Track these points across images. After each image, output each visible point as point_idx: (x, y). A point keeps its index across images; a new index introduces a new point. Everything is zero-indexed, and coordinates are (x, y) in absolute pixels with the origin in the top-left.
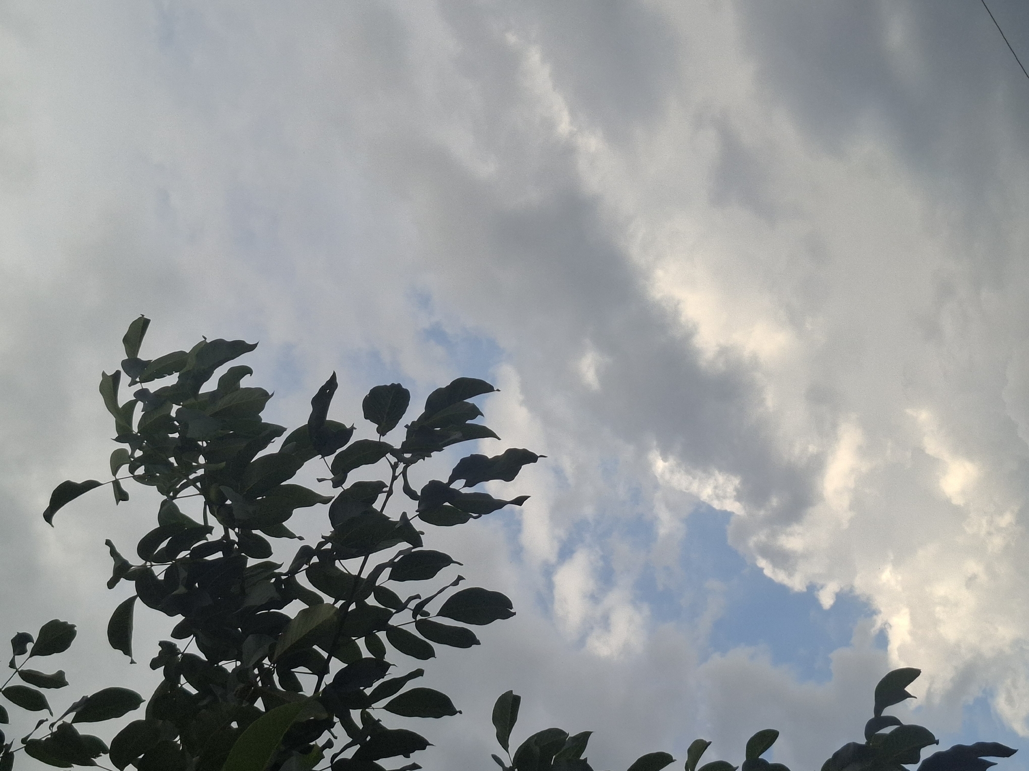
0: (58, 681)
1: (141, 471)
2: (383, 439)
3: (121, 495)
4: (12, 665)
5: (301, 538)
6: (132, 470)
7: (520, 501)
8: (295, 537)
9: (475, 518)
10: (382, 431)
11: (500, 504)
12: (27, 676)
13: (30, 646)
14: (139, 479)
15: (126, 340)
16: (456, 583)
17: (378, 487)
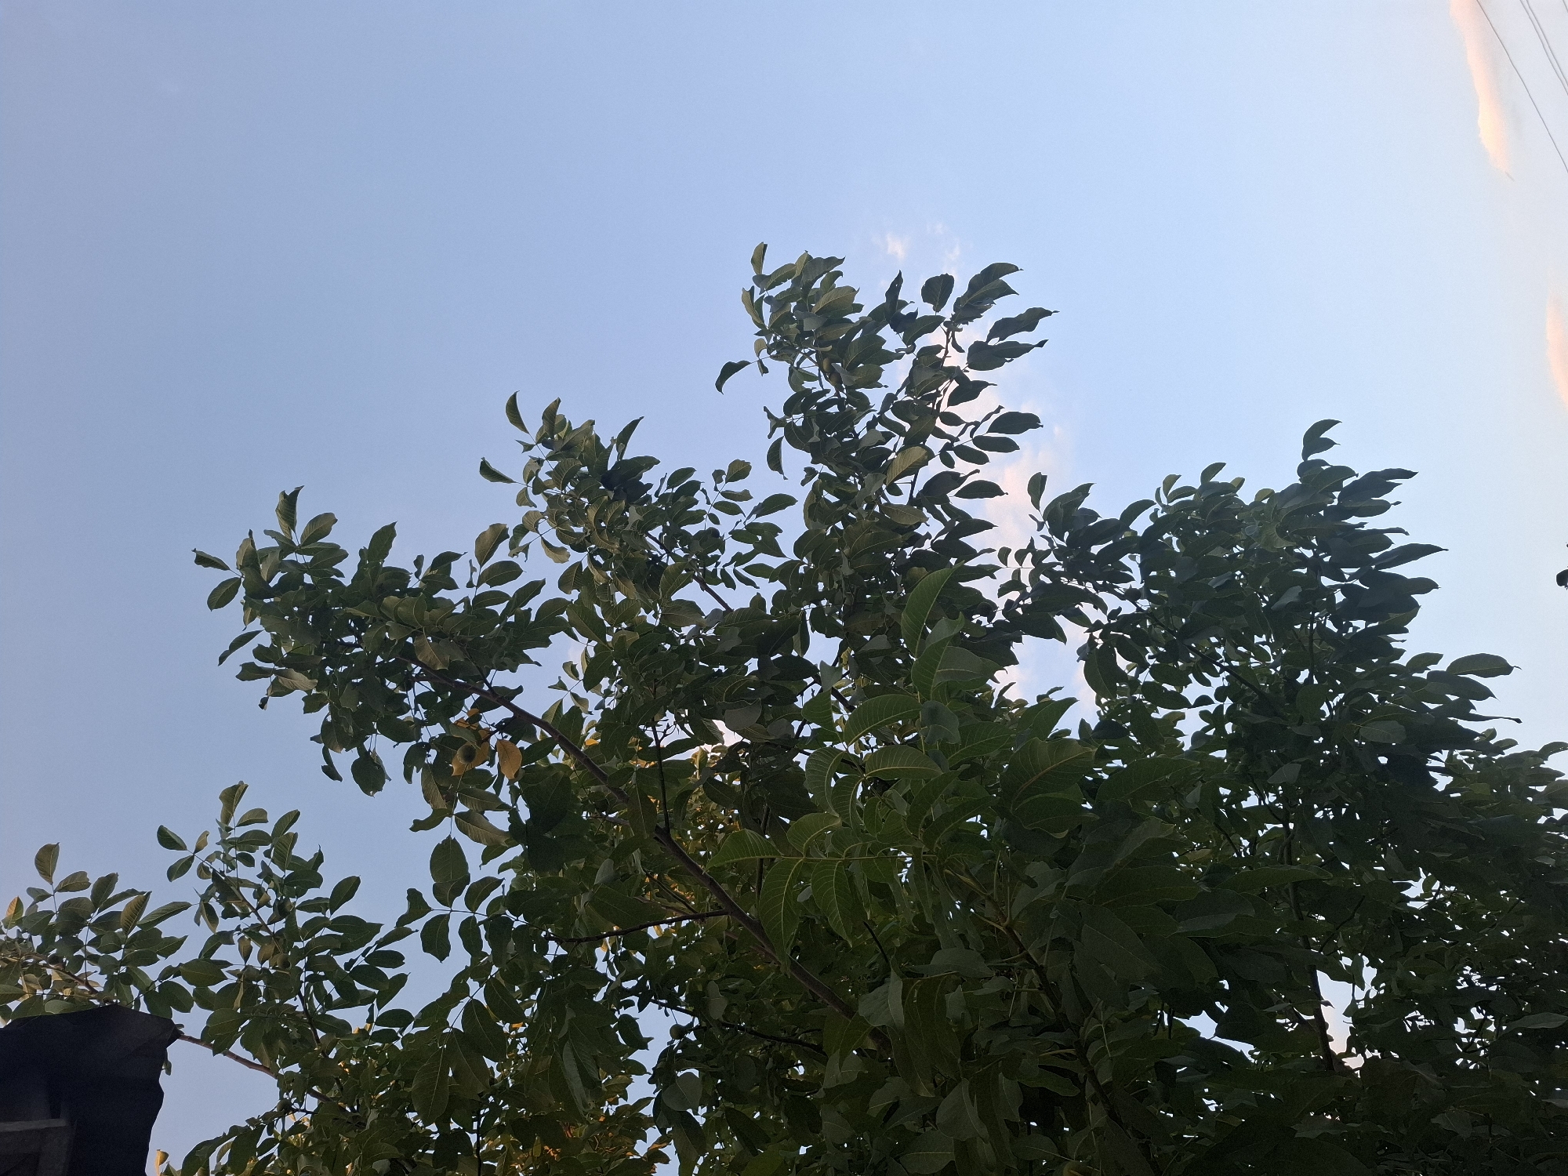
0: (745, 496)
1: (775, 353)
2: (938, 314)
3: (764, 370)
4: (716, 489)
5: (886, 386)
6: (769, 353)
7: (1041, 344)
8: (882, 386)
9: (1010, 361)
10: (937, 309)
11: (1027, 348)
12: (724, 494)
13: (724, 477)
14: (773, 357)
15: (753, 261)
16: (997, 411)
17: (938, 348)
